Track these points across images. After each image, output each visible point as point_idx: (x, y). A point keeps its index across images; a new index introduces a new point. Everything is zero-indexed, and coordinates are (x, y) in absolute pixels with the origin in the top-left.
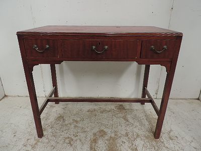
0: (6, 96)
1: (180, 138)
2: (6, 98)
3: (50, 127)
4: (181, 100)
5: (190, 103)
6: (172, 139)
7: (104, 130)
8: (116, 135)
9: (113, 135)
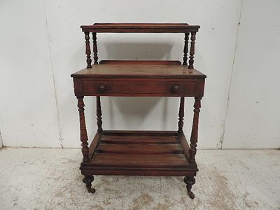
0: (3, 147)
1: (260, 204)
2: (4, 150)
3: (69, 190)
4: (257, 151)
5: (269, 154)
6: (250, 206)
7: (150, 194)
8: (167, 201)
9: (162, 202)
